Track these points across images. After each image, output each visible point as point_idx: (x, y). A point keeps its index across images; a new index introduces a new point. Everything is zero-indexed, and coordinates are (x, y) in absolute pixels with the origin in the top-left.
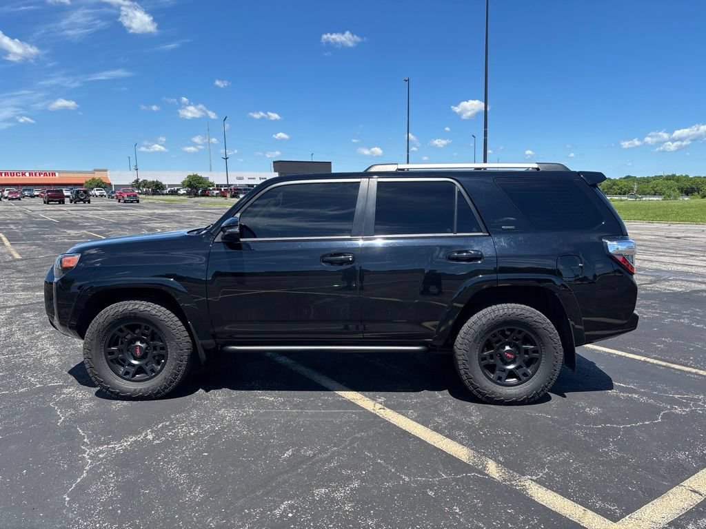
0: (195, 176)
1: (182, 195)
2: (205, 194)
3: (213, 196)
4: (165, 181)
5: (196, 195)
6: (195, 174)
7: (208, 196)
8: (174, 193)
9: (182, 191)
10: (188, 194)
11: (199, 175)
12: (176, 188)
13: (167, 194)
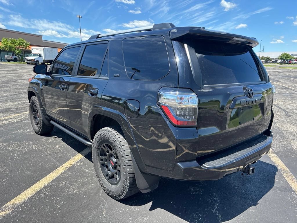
0: (285, 54)
1: (278, 63)
2: (289, 63)
3: (293, 64)
4: (272, 57)
5: (285, 63)
6: (285, 53)
7: (290, 64)
8: (275, 62)
9: (279, 62)
10: (281, 63)
11: (288, 53)
12: (276, 60)
13: (271, 63)
